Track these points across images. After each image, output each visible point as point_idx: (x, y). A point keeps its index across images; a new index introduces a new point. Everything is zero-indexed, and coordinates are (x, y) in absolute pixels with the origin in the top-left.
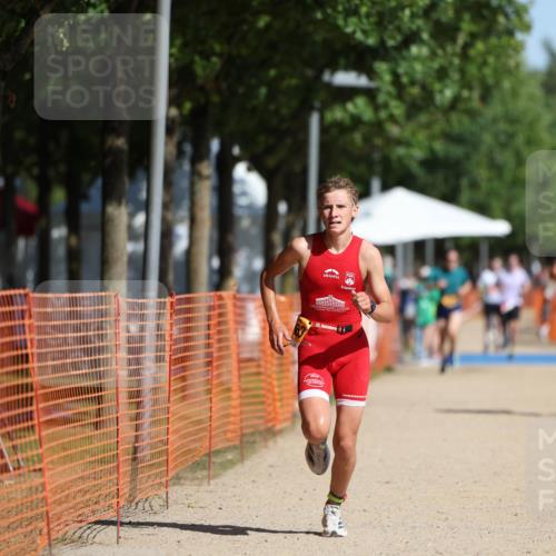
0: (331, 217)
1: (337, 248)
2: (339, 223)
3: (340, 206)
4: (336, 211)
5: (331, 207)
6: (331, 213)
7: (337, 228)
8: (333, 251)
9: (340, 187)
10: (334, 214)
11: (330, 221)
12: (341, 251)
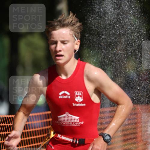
0: (56, 52)
1: (66, 75)
2: (62, 56)
3: (63, 42)
4: (60, 46)
5: (56, 43)
6: (56, 47)
7: (61, 60)
8: (63, 77)
9: (63, 26)
10: (58, 49)
11: (57, 54)
12: (69, 76)
